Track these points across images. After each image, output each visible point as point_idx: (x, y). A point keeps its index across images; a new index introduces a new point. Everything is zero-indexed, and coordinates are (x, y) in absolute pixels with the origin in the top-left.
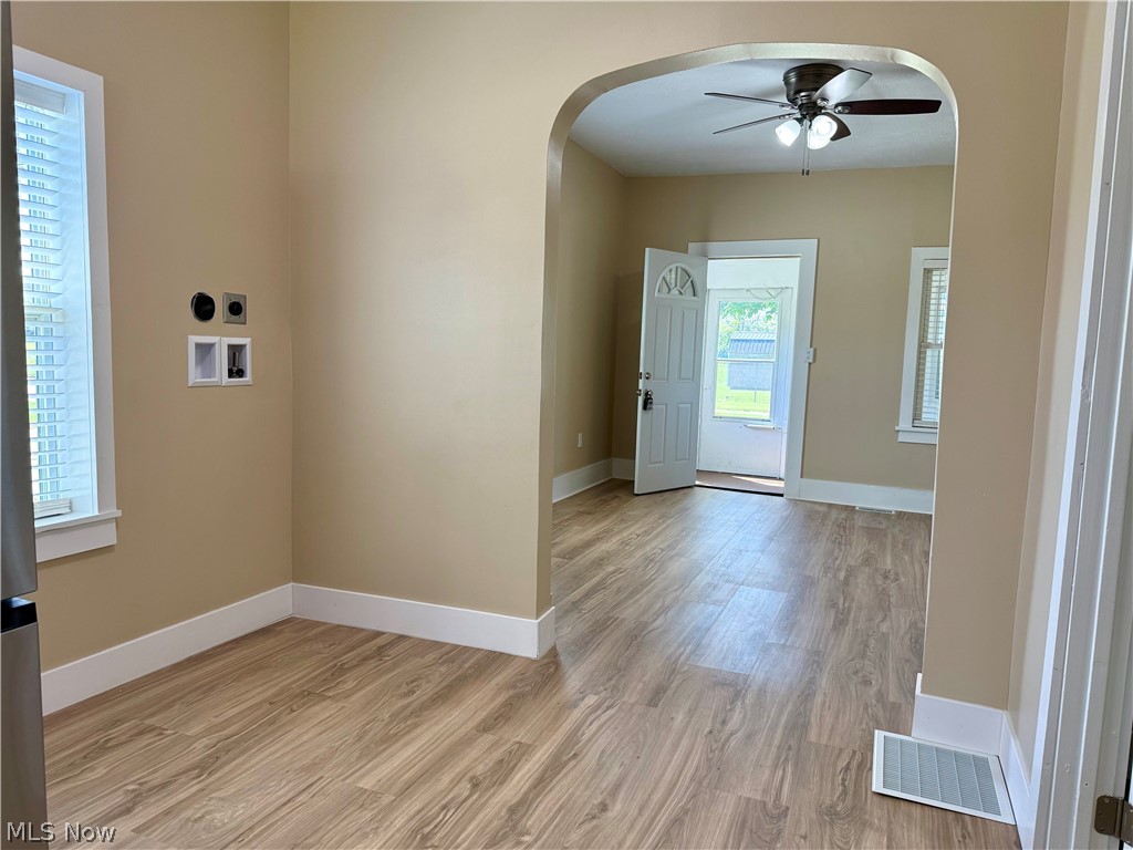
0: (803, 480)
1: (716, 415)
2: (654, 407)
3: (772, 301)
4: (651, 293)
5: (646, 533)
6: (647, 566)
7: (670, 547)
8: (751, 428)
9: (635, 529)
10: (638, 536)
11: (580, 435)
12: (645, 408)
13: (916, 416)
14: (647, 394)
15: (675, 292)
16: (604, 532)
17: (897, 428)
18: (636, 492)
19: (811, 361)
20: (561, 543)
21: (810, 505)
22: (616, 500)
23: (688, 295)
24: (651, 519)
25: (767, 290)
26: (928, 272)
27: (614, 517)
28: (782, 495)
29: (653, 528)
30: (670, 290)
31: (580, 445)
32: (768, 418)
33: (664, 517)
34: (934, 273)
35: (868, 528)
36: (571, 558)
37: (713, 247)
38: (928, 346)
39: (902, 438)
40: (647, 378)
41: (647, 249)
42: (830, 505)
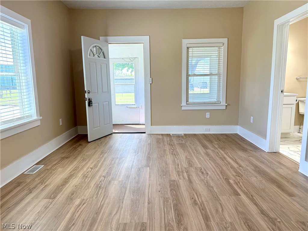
0: (152, 126)
1: (116, 104)
2: (93, 105)
3: (132, 62)
4: (86, 56)
5: (96, 166)
6: (98, 194)
7: (109, 174)
8: (129, 108)
9: (90, 164)
10: (92, 169)
11: (61, 120)
12: (89, 105)
13: (187, 101)
14: (89, 99)
15: (96, 56)
16: (74, 170)
17: (181, 105)
18: (89, 141)
19: (151, 83)
20: (50, 184)
21: (155, 136)
22: (81, 147)
23: (102, 58)
24: (97, 156)
25: (130, 58)
26: (188, 48)
27: (79, 158)
28: (145, 133)
29: (98, 162)
30: (94, 55)
31: (61, 124)
32: (134, 104)
33: (102, 153)
34: (190, 49)
35: (179, 144)
36: (54, 198)
37: (110, 38)
38: (189, 75)
39: (183, 108)
40: (89, 93)
41: (82, 37)
42: (162, 135)
